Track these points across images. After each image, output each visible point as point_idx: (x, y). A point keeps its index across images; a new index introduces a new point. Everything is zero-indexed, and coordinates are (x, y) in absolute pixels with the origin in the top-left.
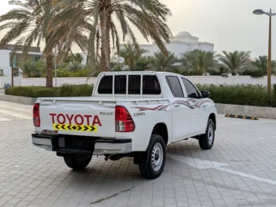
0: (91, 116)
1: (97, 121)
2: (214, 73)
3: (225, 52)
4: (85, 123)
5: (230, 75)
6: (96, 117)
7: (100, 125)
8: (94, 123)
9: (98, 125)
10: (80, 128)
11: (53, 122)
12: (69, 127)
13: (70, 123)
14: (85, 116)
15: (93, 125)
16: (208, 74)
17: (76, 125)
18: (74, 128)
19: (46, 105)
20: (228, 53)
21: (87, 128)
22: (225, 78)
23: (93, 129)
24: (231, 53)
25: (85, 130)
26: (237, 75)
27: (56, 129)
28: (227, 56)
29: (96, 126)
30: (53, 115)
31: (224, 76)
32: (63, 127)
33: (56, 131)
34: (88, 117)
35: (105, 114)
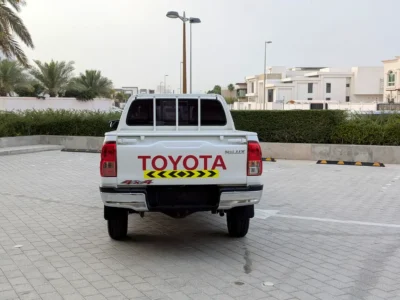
0: (210, 157)
1: (220, 162)
2: (23, 93)
3: (38, 63)
4: (201, 167)
5: (47, 96)
6: (219, 157)
7: (224, 168)
8: (215, 165)
9: (221, 168)
10: (192, 174)
11: (144, 168)
12: (172, 174)
13: (175, 168)
14: (201, 157)
15: (213, 168)
16: (15, 94)
17: (185, 171)
18: (182, 174)
19: (127, 143)
20: (43, 64)
21: (202, 174)
22: (41, 101)
23: (213, 174)
24: (46, 65)
25: (200, 176)
26: (57, 97)
27: (149, 178)
28: (42, 68)
29: (218, 170)
30: (144, 158)
31: (39, 98)
32: (161, 175)
33: (150, 182)
34: (205, 158)
35: (232, 153)
